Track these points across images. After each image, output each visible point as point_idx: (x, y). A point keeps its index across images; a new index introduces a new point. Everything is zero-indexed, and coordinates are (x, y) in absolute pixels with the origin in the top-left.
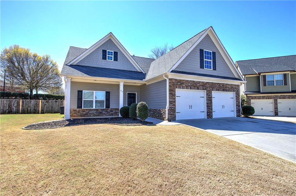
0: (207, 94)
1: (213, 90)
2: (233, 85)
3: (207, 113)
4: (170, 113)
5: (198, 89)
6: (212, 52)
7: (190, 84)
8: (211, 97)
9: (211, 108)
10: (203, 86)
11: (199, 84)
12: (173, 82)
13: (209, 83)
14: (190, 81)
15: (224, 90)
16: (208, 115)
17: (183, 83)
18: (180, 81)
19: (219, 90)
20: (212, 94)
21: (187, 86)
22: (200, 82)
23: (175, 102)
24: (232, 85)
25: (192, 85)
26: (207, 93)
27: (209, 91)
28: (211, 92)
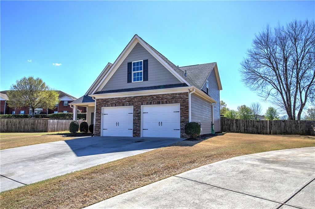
0: (134, 110)
1: (142, 104)
2: (176, 94)
3: (134, 130)
4: (96, 129)
5: (123, 105)
6: (142, 61)
7: (115, 102)
8: (140, 113)
9: (138, 125)
10: (129, 102)
11: (124, 100)
12: (99, 102)
13: (137, 97)
14: (116, 98)
15: (159, 103)
16: (134, 133)
17: (108, 102)
18: (105, 100)
19: (151, 104)
20: (140, 109)
21: (112, 104)
22: (126, 97)
23: (100, 119)
24: (173, 94)
25: (117, 102)
26: (134, 108)
27: (137, 106)
28: (140, 107)
